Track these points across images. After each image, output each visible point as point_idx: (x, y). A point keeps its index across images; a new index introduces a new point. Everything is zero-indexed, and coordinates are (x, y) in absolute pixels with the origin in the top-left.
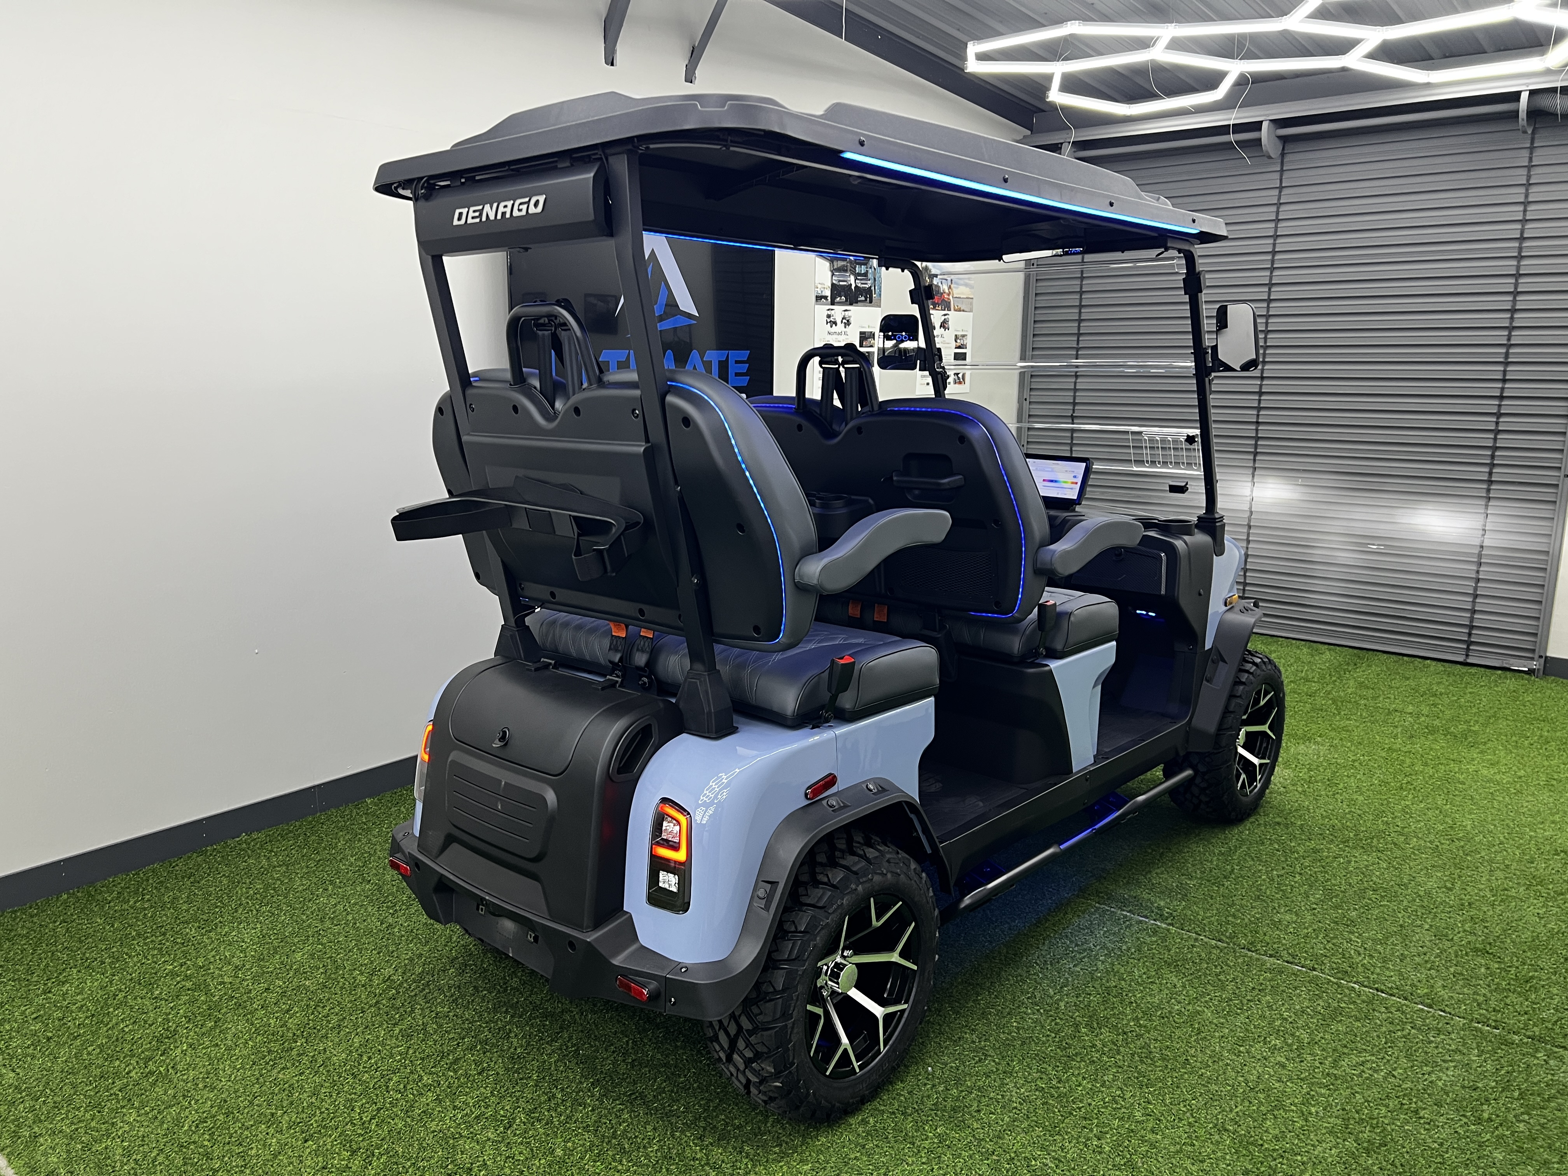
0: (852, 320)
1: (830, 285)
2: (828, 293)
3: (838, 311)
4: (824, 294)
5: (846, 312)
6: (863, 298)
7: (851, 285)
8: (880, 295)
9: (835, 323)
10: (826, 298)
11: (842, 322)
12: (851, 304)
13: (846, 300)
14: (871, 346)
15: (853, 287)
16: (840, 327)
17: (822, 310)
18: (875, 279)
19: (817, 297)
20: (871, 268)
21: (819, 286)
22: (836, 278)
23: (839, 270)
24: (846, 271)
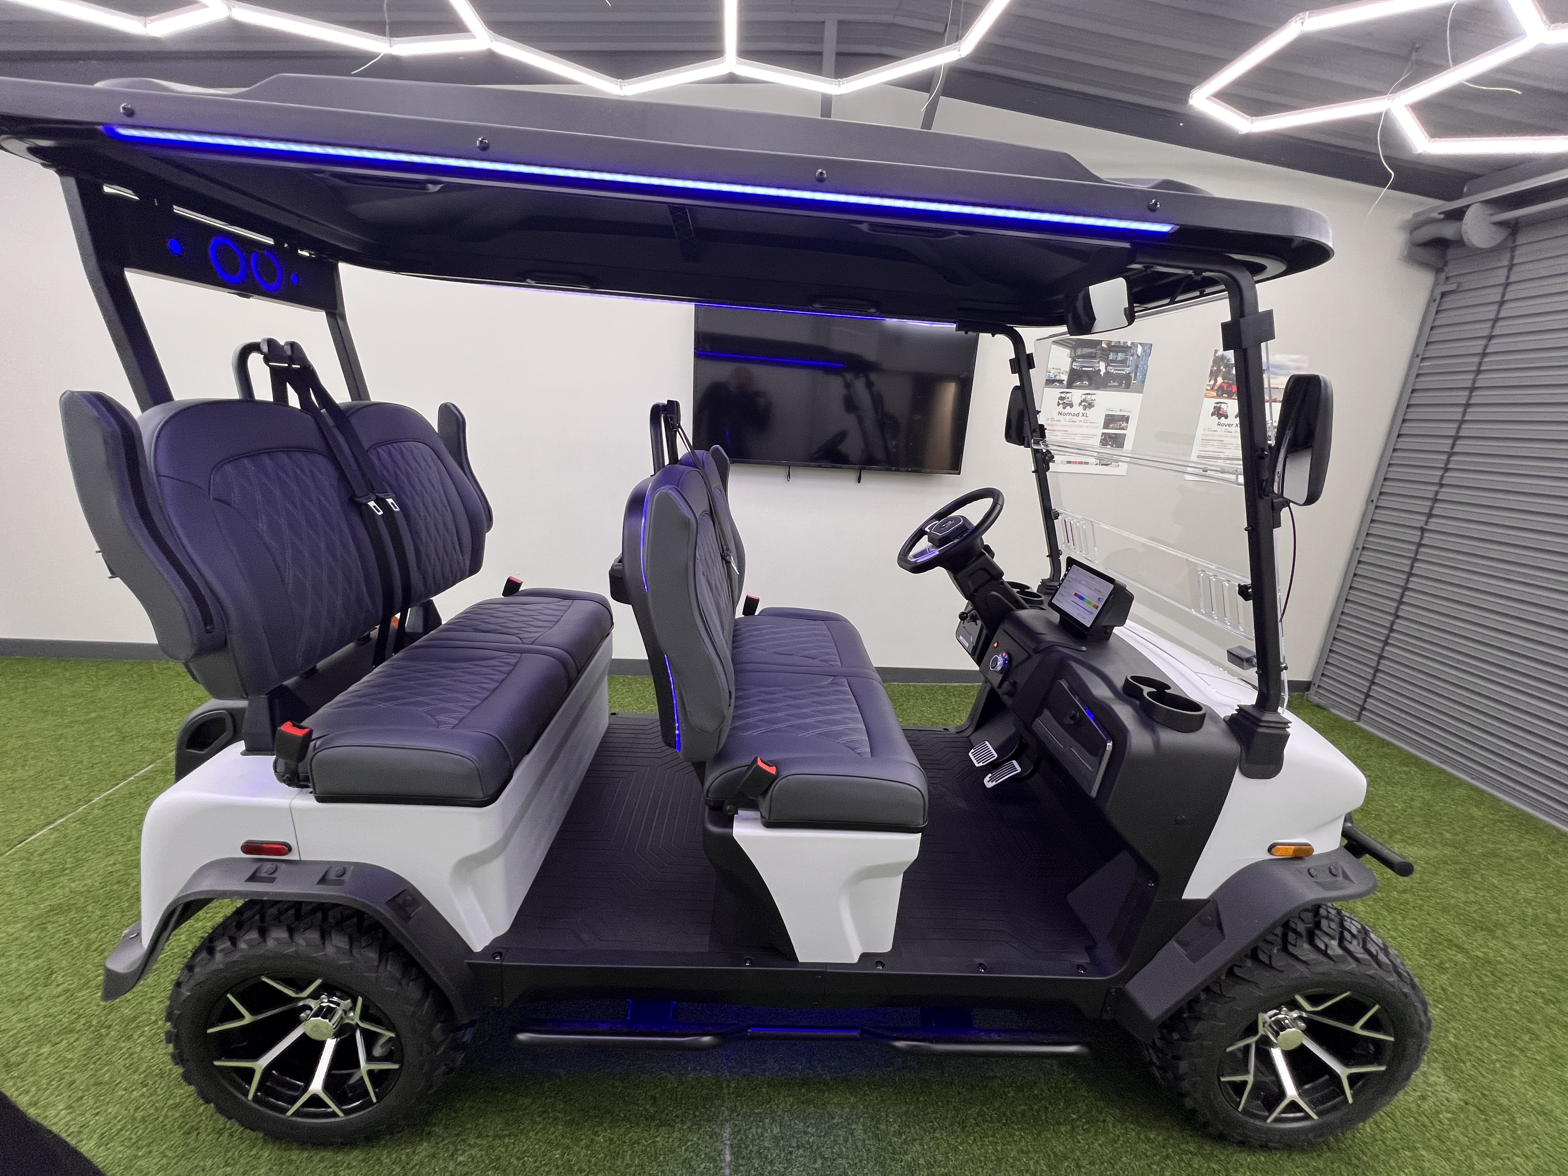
0: (1095, 403)
1: (1068, 370)
2: (1065, 377)
3: (1076, 395)
4: (1058, 378)
5: (1089, 397)
6: (1116, 384)
7: (1100, 371)
8: (1143, 382)
9: (1071, 405)
10: (1061, 382)
11: (1080, 404)
12: (1097, 388)
13: (1090, 385)
14: (1123, 429)
15: (1102, 373)
16: (1077, 409)
17: (1054, 393)
18: (1137, 367)
19: (1047, 380)
20: (1132, 355)
21: (1053, 371)
22: (1078, 364)
23: (1083, 356)
24: (1094, 358)
